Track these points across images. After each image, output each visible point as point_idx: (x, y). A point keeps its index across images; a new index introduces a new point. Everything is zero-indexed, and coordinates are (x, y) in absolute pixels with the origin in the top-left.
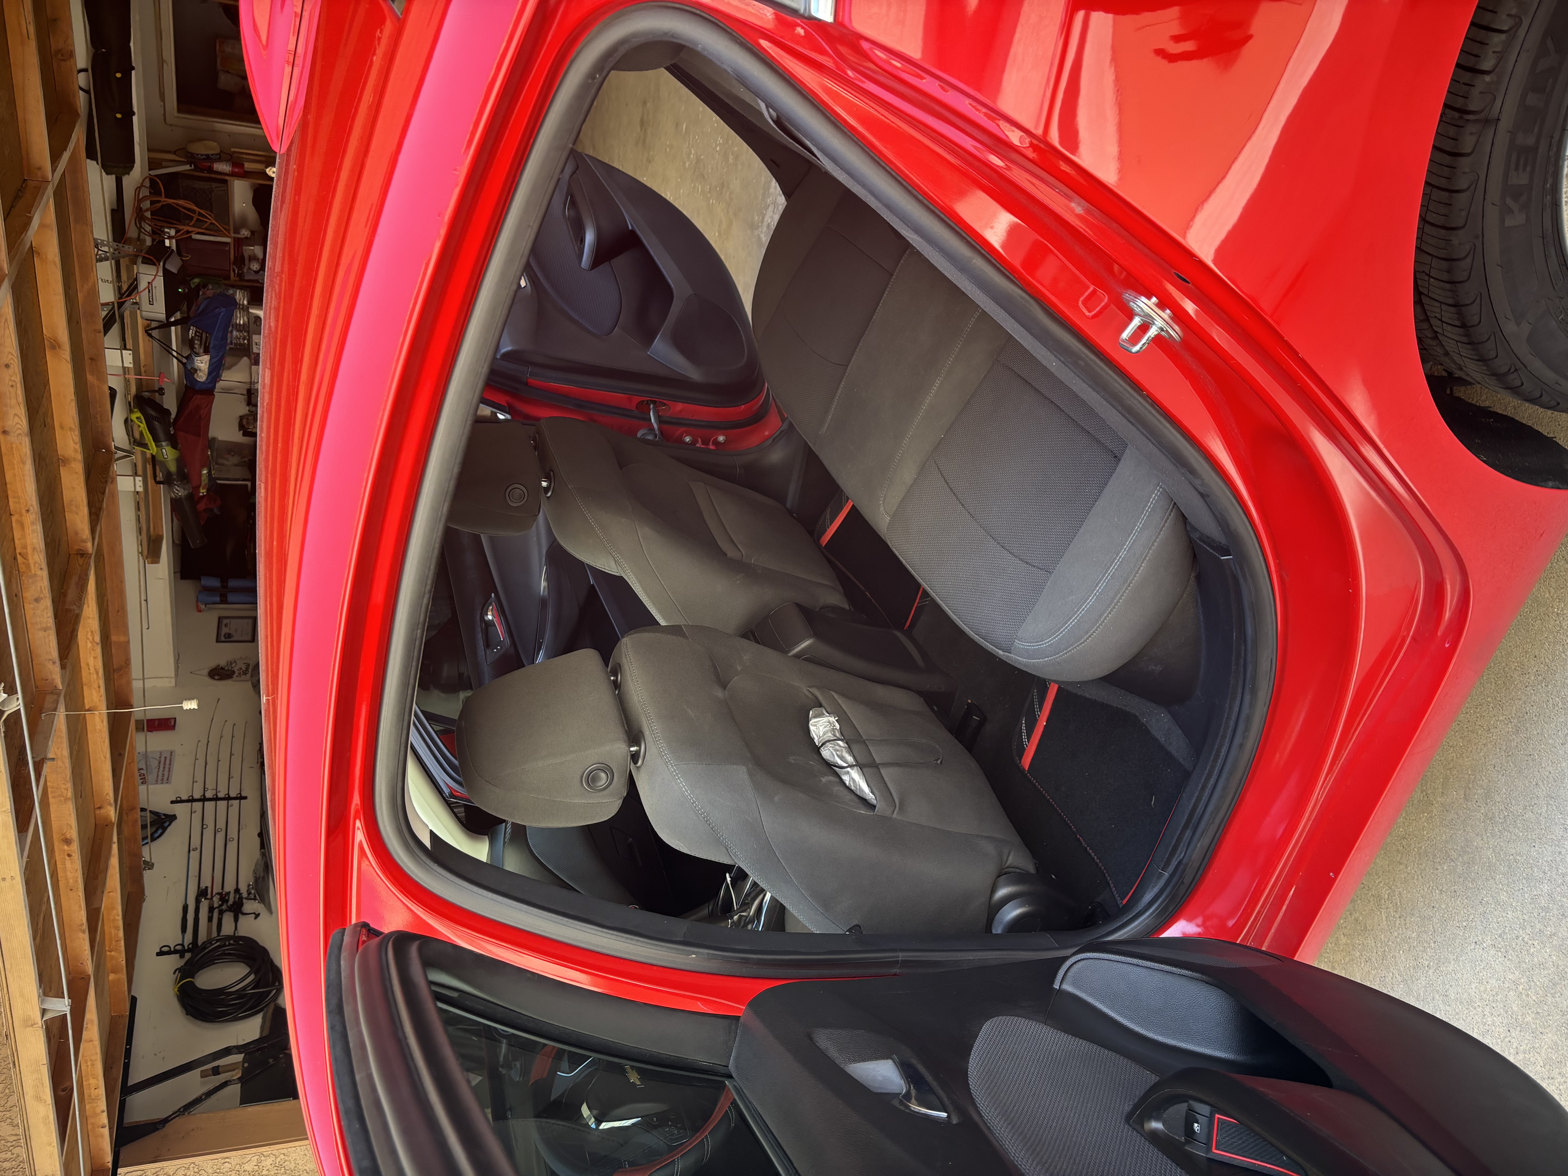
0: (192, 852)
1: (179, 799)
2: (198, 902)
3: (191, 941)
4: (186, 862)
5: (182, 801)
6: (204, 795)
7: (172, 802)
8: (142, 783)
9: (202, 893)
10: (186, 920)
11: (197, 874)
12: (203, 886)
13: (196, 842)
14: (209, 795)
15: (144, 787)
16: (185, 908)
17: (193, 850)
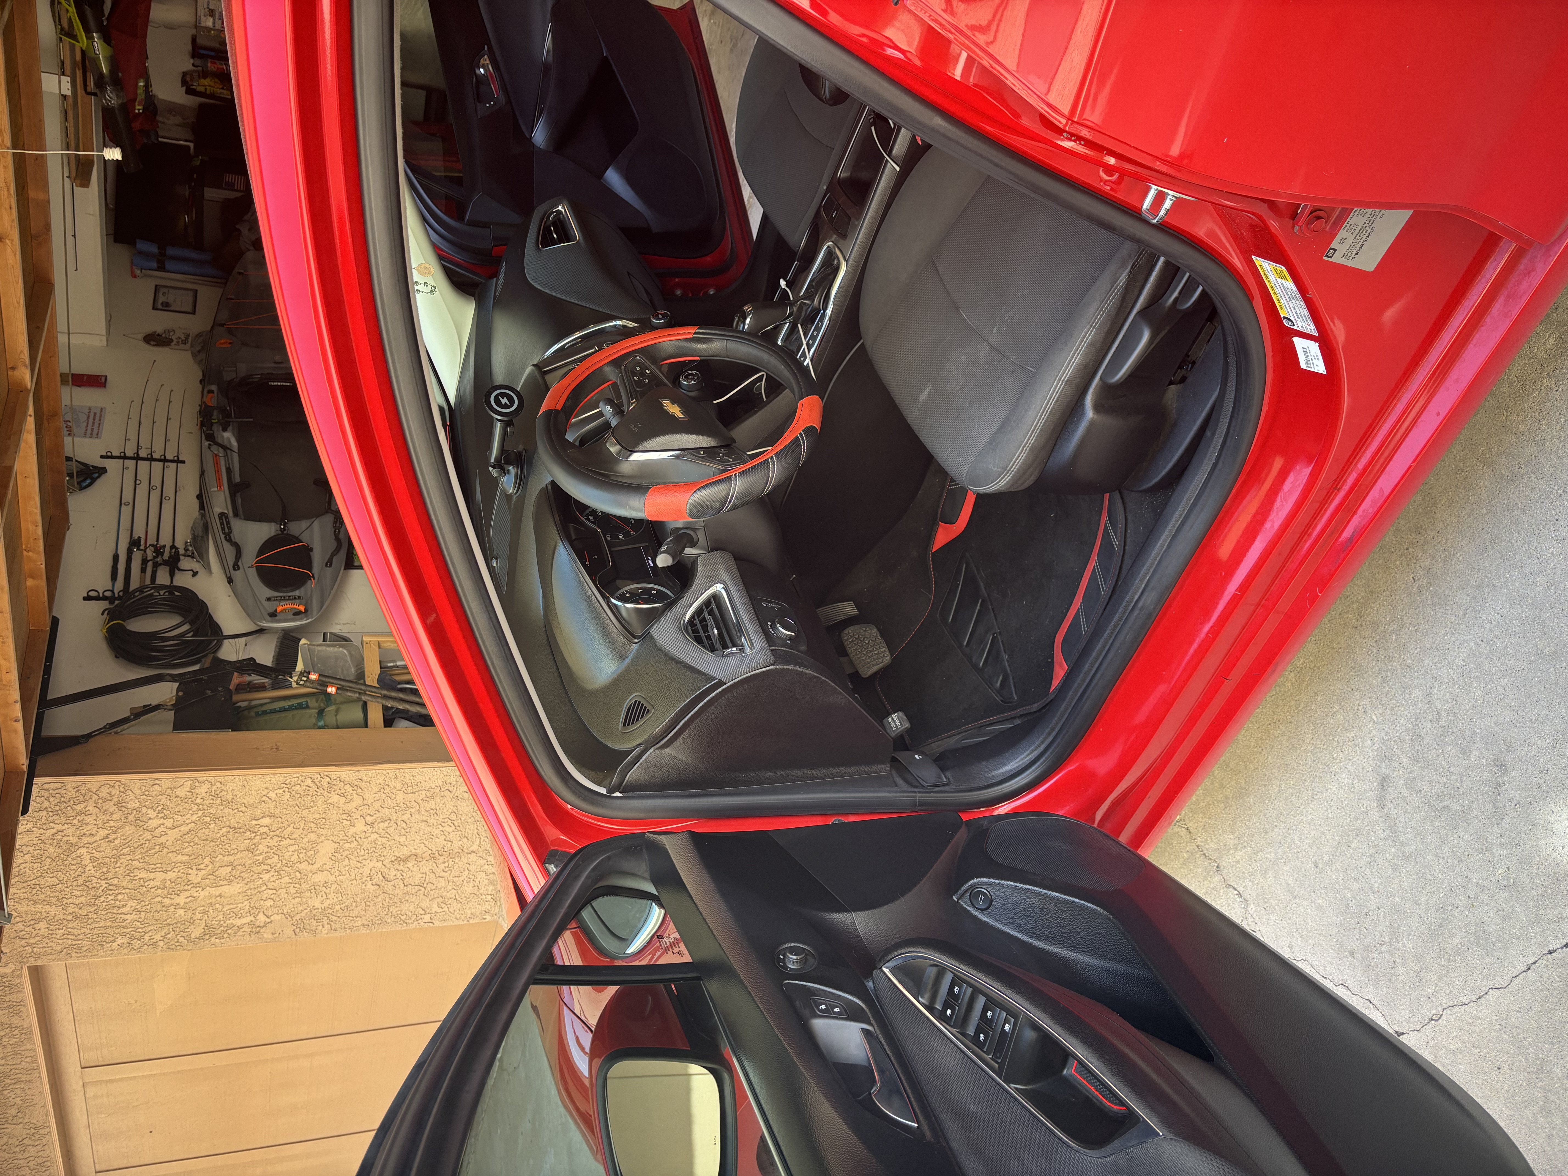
0: (123, 507)
1: (109, 454)
2: (130, 552)
3: (122, 588)
4: (117, 514)
5: (112, 457)
6: (137, 453)
7: (102, 457)
8: (69, 434)
9: (134, 543)
10: (117, 569)
11: (129, 527)
12: (135, 536)
13: (128, 496)
14: (143, 453)
15: (70, 438)
16: (116, 558)
17: (125, 504)
